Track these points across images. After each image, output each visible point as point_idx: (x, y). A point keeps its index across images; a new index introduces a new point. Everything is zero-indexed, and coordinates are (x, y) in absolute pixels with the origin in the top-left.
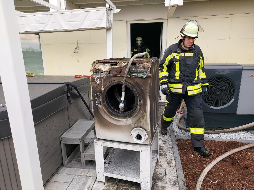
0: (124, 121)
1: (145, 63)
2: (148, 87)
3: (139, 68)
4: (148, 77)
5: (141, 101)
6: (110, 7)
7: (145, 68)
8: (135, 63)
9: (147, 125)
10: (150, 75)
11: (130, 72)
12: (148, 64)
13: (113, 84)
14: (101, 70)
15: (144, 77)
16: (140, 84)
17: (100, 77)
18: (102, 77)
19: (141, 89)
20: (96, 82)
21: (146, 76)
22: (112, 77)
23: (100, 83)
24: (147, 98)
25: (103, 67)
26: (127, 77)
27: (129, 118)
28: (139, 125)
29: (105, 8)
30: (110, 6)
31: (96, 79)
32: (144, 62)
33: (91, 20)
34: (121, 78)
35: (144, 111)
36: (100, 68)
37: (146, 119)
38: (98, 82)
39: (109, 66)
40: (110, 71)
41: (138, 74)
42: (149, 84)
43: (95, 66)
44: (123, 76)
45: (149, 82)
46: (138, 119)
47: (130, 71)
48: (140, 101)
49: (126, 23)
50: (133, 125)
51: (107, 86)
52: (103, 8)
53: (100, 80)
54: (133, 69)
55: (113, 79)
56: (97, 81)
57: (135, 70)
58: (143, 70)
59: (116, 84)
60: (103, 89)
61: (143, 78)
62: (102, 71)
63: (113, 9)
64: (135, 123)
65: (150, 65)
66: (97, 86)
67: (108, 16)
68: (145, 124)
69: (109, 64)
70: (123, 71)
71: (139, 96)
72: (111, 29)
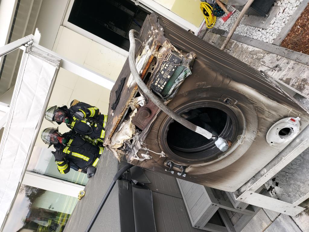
0: (240, 143)
1: (159, 55)
2: (214, 74)
3: (162, 72)
4: (193, 65)
5: (228, 100)
6: (26, 45)
7: (171, 61)
8: (146, 75)
9: (279, 109)
10: (191, 57)
11: (161, 96)
12: (164, 49)
13: (165, 135)
14: (127, 141)
15: (189, 73)
16: (197, 88)
17: (139, 150)
18: (140, 148)
19: (207, 90)
20: (145, 160)
21: (188, 67)
22: (150, 131)
23: (150, 154)
24: (232, 88)
25: (124, 135)
26: (168, 105)
27: (242, 134)
28: (268, 125)
29: (25, 55)
30: (24, 45)
31: (138, 158)
32: (156, 55)
33: (37, 84)
34: (162, 117)
35: (252, 104)
36: (122, 142)
37: (269, 107)
38: (147, 157)
39: (127, 124)
40: (137, 128)
41: (175, 83)
42: (207, 69)
43: (114, 147)
44: (161, 111)
45: (204, 66)
46: (256, 120)
47: (159, 94)
48: (226, 101)
49: (65, 27)
50: (261, 135)
51: (162, 146)
52: (24, 58)
53: (145, 152)
54: (159, 86)
55: (155, 130)
56: (144, 158)
57: (161, 82)
58: (171, 68)
59: (167, 129)
60: (162, 154)
61: (189, 76)
62: (129, 141)
63: (31, 41)
64: (259, 130)
65: (170, 45)
66: (152, 161)
67: (40, 55)
68: (274, 113)
69: (124, 123)
70: (150, 106)
71: (217, 100)
72: (61, 60)
